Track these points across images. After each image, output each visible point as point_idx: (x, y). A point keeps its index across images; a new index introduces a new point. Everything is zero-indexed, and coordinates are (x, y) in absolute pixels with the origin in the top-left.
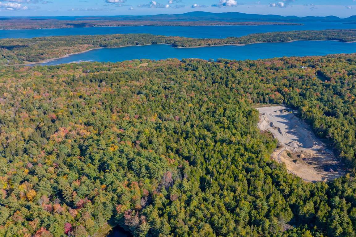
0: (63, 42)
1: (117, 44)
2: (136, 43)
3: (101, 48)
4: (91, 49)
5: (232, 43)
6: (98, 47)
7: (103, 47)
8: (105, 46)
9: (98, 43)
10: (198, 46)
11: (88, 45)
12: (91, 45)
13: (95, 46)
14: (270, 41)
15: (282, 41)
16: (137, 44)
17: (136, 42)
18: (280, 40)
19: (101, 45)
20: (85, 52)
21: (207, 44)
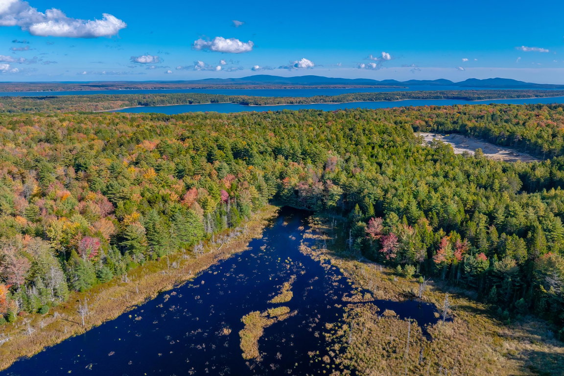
0: (85, 99)
1: (163, 102)
2: (189, 101)
3: (140, 106)
4: (127, 107)
5: (322, 101)
6: (137, 105)
7: (143, 105)
8: (146, 104)
9: (136, 101)
10: (278, 105)
11: (122, 102)
12: (127, 102)
13: (132, 104)
14: (372, 100)
15: (389, 100)
16: (191, 103)
17: (190, 99)
18: (386, 99)
19: (140, 103)
20: (119, 109)
21: (289, 101)
